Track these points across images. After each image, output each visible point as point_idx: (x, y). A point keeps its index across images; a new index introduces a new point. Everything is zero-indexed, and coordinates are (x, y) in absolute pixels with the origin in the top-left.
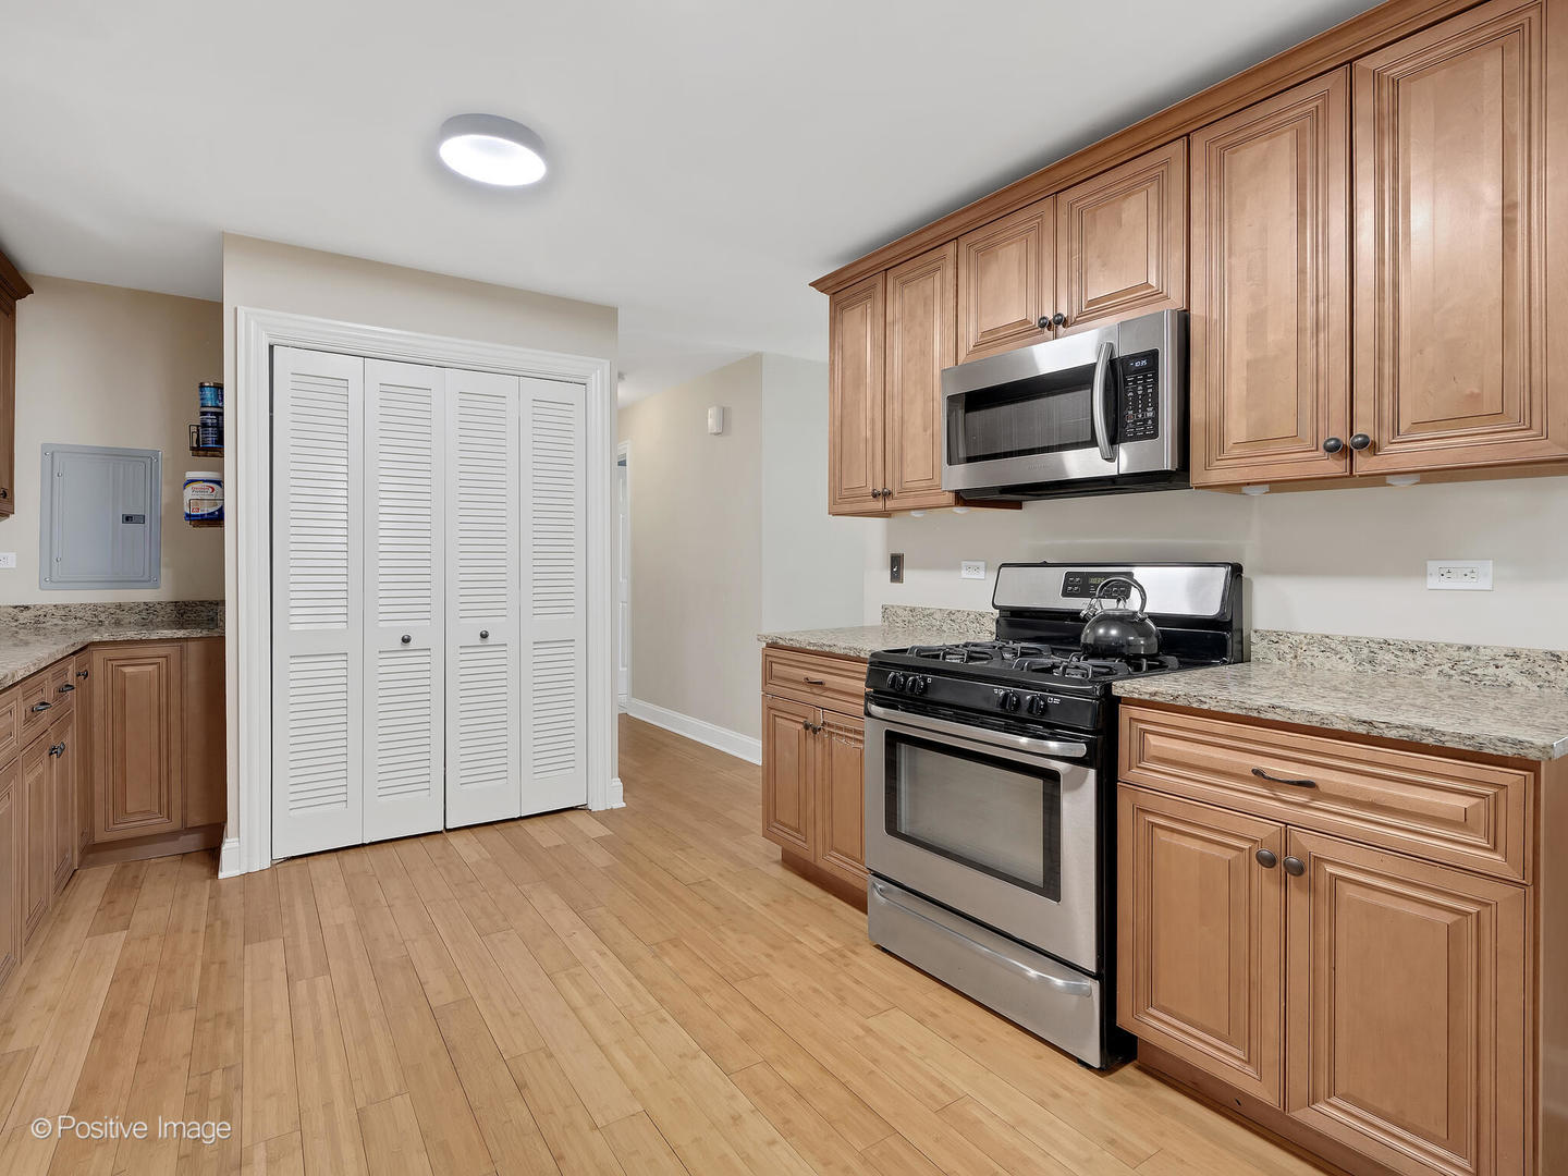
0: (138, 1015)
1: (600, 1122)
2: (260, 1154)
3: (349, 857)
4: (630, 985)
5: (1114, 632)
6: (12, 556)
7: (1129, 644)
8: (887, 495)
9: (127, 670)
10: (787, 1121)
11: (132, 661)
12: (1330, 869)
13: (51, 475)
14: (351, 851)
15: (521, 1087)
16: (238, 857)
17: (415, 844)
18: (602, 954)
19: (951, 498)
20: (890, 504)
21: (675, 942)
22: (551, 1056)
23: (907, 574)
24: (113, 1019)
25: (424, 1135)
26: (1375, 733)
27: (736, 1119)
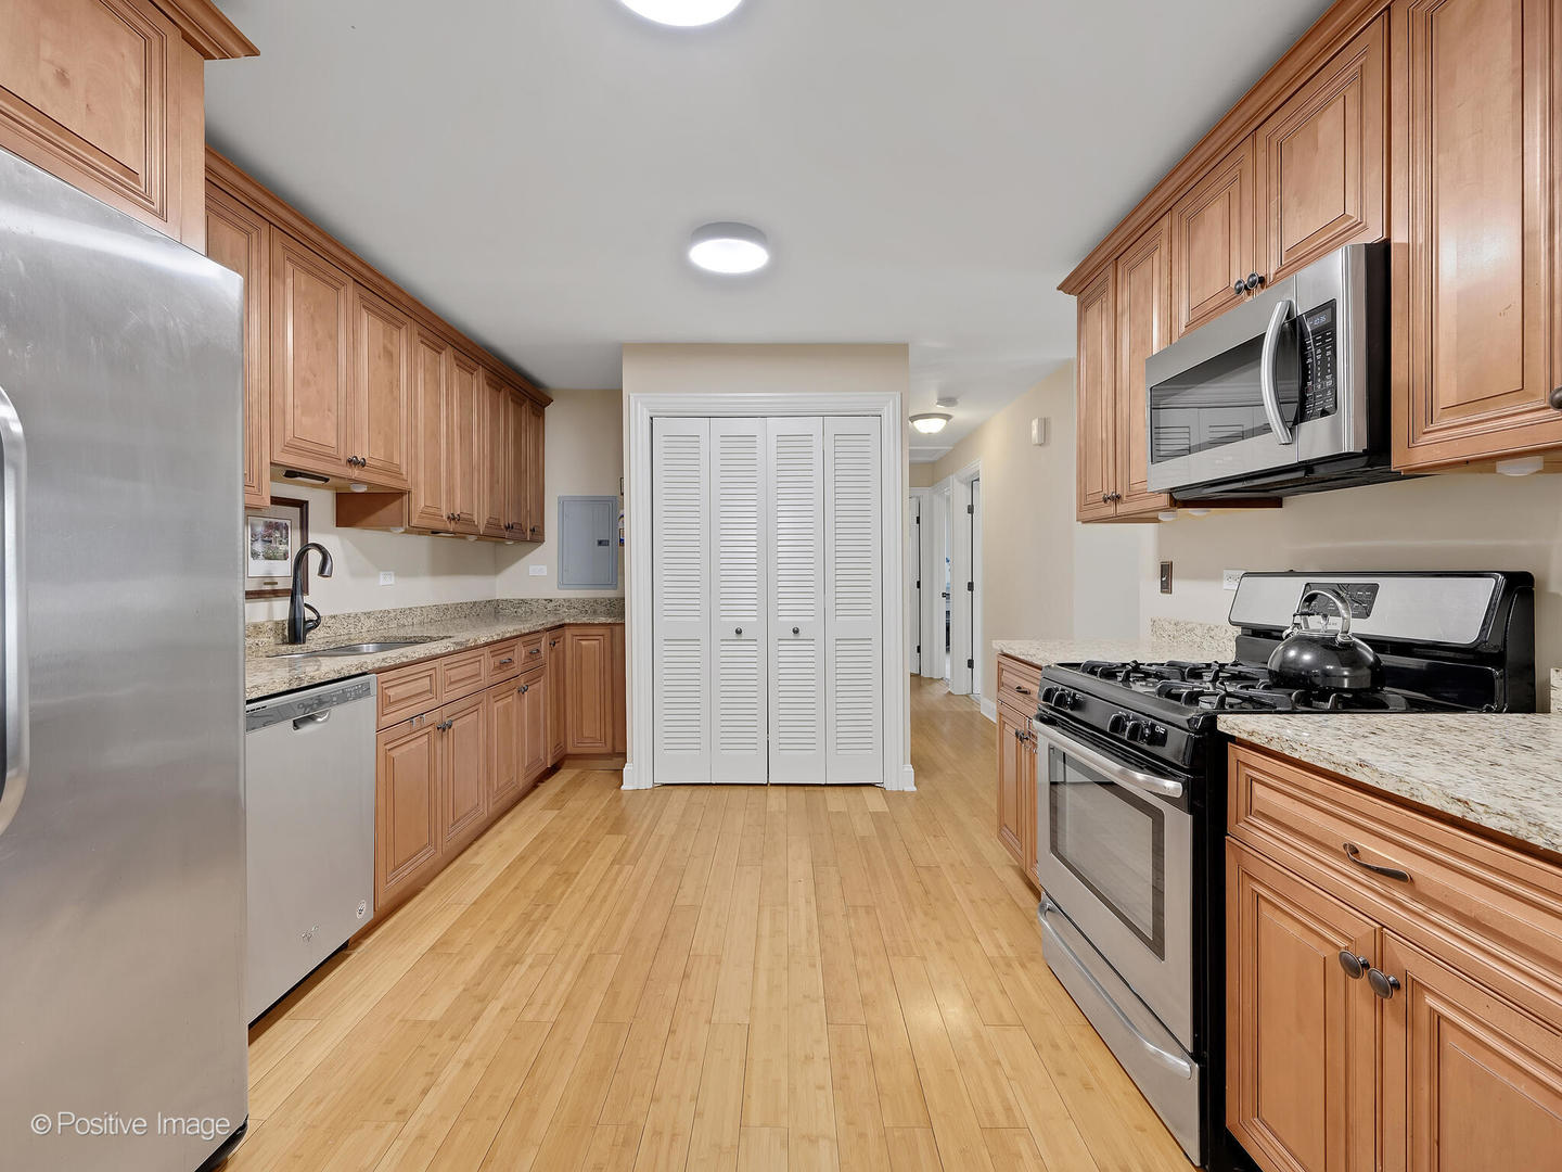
0: (534, 859)
1: (715, 1018)
2: (529, 961)
3: (700, 791)
4: (810, 932)
5: (1307, 657)
6: (545, 568)
7: (1326, 674)
8: (1117, 499)
9: (584, 643)
10: (845, 1077)
11: (586, 637)
12: (1430, 1001)
13: (562, 515)
14: (703, 787)
15: (686, 976)
16: (636, 776)
17: (744, 791)
18: (808, 902)
19: (1164, 500)
20: (1122, 509)
21: (869, 909)
22: (719, 963)
23: (1175, 584)
24: (522, 858)
25: (612, 984)
26: (1471, 817)
27: (808, 1059)
